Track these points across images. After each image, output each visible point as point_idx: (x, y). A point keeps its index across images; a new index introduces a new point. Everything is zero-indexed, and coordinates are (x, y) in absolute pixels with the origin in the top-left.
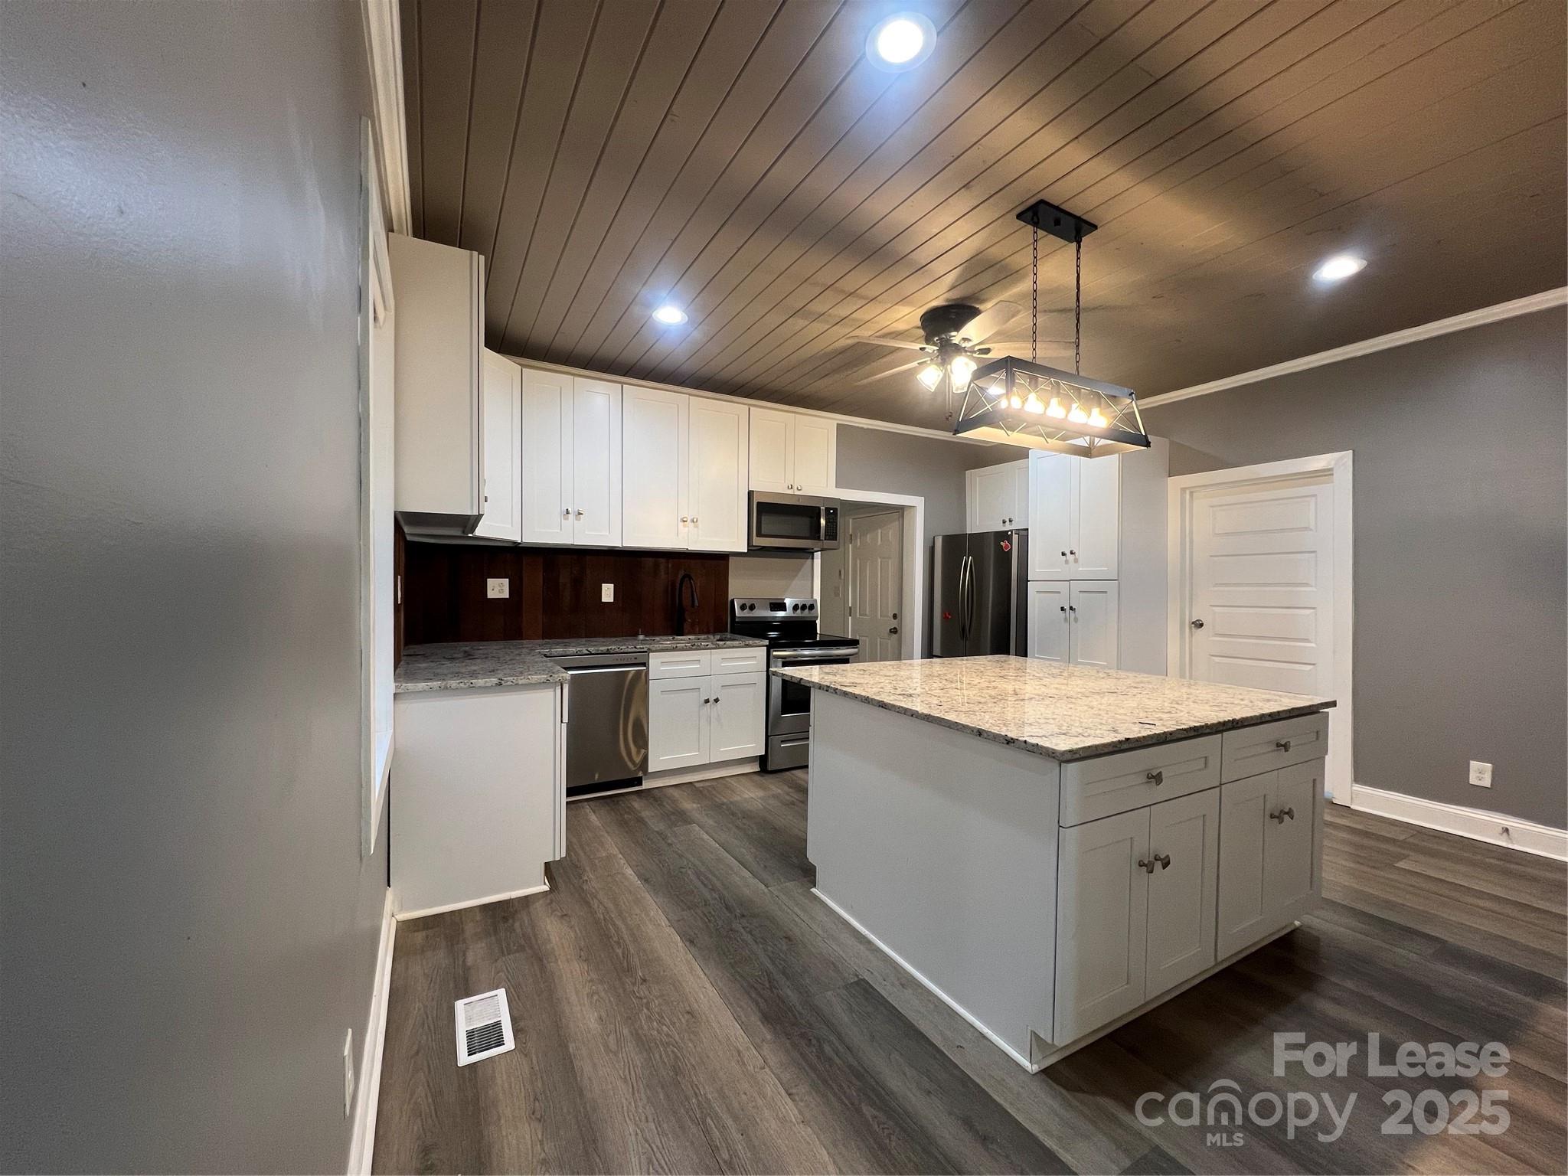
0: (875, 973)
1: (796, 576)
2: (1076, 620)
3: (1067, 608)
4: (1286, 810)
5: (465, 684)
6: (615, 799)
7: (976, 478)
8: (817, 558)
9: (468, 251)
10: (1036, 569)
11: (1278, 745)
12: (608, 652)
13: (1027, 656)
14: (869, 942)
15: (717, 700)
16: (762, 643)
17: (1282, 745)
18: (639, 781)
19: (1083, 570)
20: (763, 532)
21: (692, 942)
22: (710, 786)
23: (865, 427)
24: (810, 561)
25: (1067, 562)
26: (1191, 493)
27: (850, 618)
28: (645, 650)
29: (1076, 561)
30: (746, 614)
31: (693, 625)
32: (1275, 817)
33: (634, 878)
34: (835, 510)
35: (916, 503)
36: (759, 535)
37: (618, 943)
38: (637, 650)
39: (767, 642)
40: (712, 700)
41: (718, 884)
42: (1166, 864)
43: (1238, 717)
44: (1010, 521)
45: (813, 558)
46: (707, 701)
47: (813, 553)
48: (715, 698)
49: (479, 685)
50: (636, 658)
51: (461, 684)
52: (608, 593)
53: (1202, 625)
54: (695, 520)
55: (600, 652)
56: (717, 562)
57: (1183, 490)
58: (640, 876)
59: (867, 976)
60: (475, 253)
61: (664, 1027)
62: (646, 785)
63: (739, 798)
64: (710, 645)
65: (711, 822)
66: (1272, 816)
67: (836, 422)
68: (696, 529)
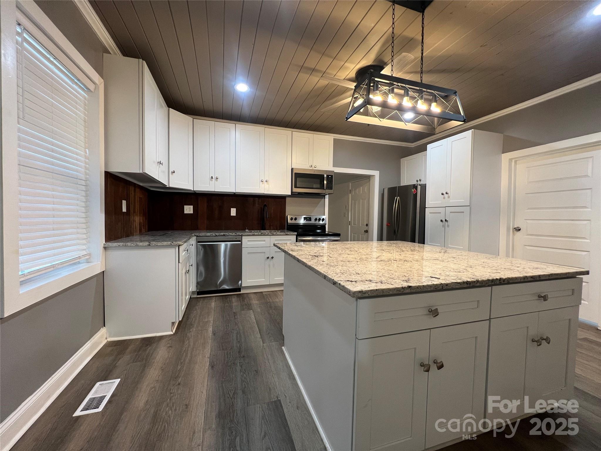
0: (288, 398)
1: (316, 206)
2: (448, 226)
3: (444, 220)
4: (545, 338)
5: (134, 244)
6: (227, 297)
7: (405, 162)
8: (326, 198)
9: (137, 59)
10: (429, 202)
11: (540, 297)
12: (224, 235)
13: (424, 244)
14: (294, 379)
15: (272, 258)
16: (293, 234)
17: (542, 297)
18: (239, 290)
19: (452, 201)
20: (297, 186)
21: (212, 367)
22: (268, 294)
23: (350, 140)
24: (323, 199)
25: (444, 198)
26: (516, 162)
27: (349, 226)
28: (240, 235)
29: (449, 197)
30: (293, 222)
31: (270, 226)
32: (535, 341)
33: (210, 333)
34: (332, 176)
35: (376, 174)
36: (296, 187)
37: (181, 363)
38: (237, 235)
39: (296, 233)
40: (270, 257)
41: (243, 340)
42: (440, 367)
43: (504, 277)
44: (420, 180)
45: (325, 198)
46: (268, 258)
47: (325, 196)
48: (272, 256)
49: (140, 245)
50: (236, 238)
51: (132, 245)
52: (233, 212)
53: (520, 230)
54: (267, 181)
55: (220, 235)
56: (280, 200)
57: (511, 160)
58: (213, 332)
59: (282, 398)
60: (141, 60)
61: (171, 411)
62: (242, 292)
63: (277, 300)
64: (270, 234)
65: (259, 310)
66: (533, 341)
67: (333, 138)
68: (268, 185)
